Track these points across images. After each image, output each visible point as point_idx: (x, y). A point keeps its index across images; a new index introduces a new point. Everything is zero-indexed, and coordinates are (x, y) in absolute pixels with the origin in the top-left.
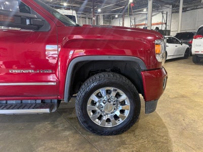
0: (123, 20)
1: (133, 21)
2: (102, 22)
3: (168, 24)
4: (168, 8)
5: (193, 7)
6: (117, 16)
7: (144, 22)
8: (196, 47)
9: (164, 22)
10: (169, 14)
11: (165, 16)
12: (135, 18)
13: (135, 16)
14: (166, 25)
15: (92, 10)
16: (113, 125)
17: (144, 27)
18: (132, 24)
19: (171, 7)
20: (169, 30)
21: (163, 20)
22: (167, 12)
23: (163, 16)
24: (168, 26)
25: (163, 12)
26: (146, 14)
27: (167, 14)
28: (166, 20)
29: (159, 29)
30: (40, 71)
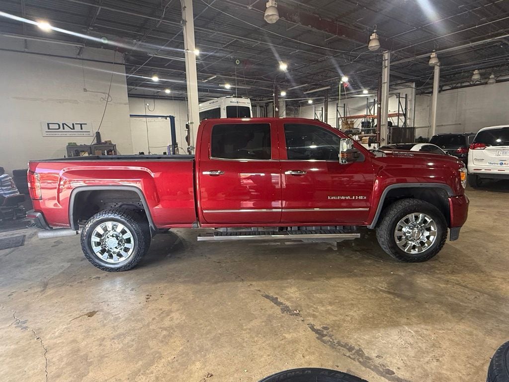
0: (326, 110)
1: (341, 110)
2: (285, 113)
3: (408, 116)
4: (409, 87)
5: (454, 85)
6: (310, 102)
7: (364, 113)
8: (476, 163)
10: (409, 97)
11: (403, 101)
12: (344, 104)
13: (345, 101)
14: (405, 118)
15: (274, 95)
16: (418, 252)
17: (363, 120)
18: (339, 116)
19: (414, 85)
20: (413, 126)
21: (401, 109)
22: (406, 95)
23: (400, 102)
24: (409, 119)
25: (399, 96)
26: (368, 99)
27: (406, 98)
28: (405, 109)
29: (393, 125)
30: (355, 197)
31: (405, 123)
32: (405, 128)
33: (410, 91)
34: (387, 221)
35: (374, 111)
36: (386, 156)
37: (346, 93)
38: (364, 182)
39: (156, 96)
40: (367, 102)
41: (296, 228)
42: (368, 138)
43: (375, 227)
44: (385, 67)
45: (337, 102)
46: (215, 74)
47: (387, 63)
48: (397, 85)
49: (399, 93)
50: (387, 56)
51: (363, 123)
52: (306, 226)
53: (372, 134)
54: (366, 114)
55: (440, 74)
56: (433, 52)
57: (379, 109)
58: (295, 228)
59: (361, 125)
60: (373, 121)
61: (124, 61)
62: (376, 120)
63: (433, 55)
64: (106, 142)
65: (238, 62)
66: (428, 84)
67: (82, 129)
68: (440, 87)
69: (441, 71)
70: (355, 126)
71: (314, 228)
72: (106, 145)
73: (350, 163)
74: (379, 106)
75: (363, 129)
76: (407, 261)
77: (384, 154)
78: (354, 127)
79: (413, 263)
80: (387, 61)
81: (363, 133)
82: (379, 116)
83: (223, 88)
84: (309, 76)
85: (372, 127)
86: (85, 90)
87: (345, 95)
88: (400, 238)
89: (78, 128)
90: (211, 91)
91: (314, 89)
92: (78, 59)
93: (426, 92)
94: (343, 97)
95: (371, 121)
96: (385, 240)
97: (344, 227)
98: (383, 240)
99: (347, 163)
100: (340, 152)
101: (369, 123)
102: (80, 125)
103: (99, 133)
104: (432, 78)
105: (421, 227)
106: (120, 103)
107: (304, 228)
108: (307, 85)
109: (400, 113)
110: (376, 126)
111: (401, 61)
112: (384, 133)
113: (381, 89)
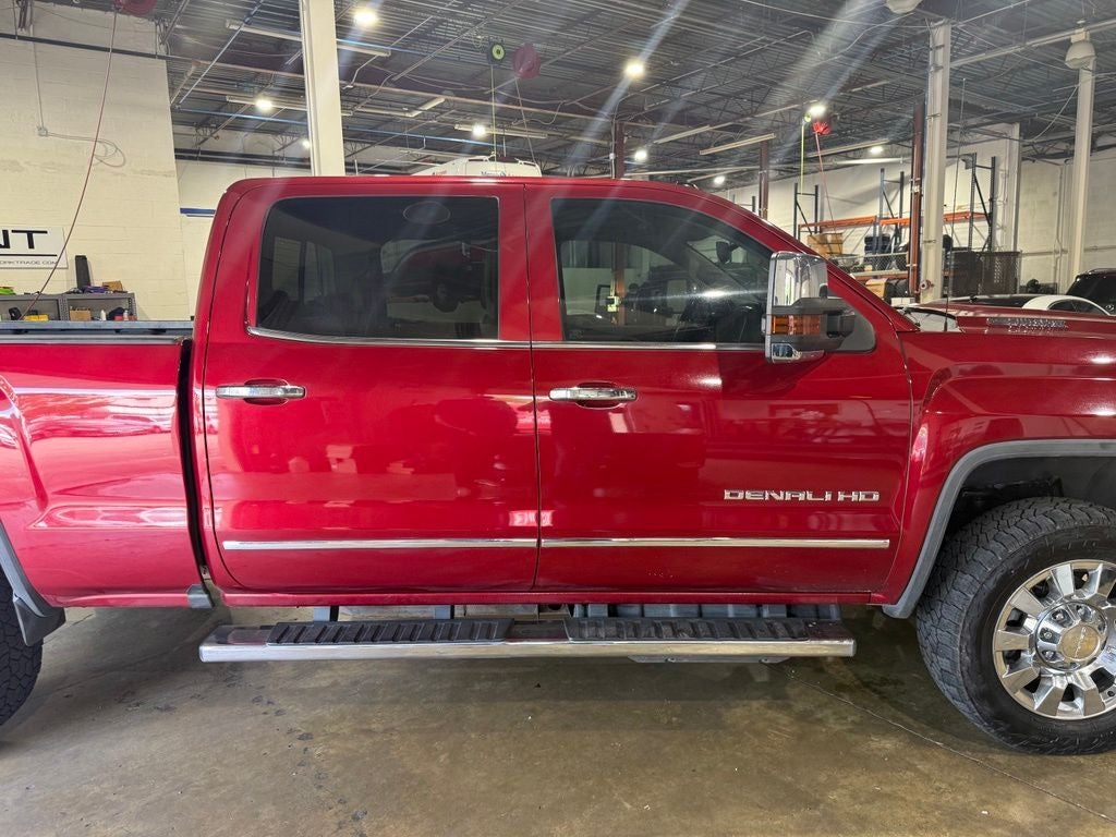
0: (765, 204)
1: (807, 204)
3: (999, 219)
4: (1000, 136)
6: (719, 180)
7: (872, 210)
9: (978, 209)
10: (1003, 167)
11: (984, 177)
12: (817, 187)
13: (819, 179)
14: (990, 225)
15: (612, 156)
16: (1086, 712)
17: (870, 233)
18: (800, 221)
19: (1015, 131)
20: (1012, 250)
21: (977, 200)
22: (994, 159)
23: (975, 181)
24: (1002, 228)
25: (974, 161)
26: (882, 170)
27: (993, 168)
28: (991, 200)
29: (955, 245)
30: (835, 496)
31: (990, 240)
32: (990, 254)
33: (1004, 147)
34: (964, 591)
35: (902, 206)
36: (957, 330)
37: (820, 153)
38: (871, 428)
39: (277, 158)
40: (882, 181)
41: (603, 610)
42: (884, 281)
43: (914, 613)
44: (938, 68)
45: (794, 180)
46: (440, 92)
47: (941, 57)
48: (967, 129)
49: (974, 156)
50: (941, 34)
51: (868, 240)
52: (643, 601)
53: (895, 271)
54: (877, 213)
55: (1095, 96)
56: (1079, 26)
57: (917, 198)
58: (598, 611)
59: (863, 245)
60: (898, 233)
61: (163, 47)
62: (906, 233)
63: (1079, 35)
64: (106, 287)
65: (498, 52)
66: (1058, 128)
67: (31, 245)
68: (1094, 137)
69: (1099, 87)
70: (847, 250)
71: (672, 611)
72: (103, 295)
73: (812, 355)
74: (916, 189)
75: (870, 255)
76: (1043, 750)
77: (951, 322)
78: (844, 252)
79: (1067, 759)
80: (940, 52)
81: (869, 268)
82: (917, 220)
83: (466, 135)
84: (714, 101)
85: (895, 251)
86: (43, 131)
87: (817, 159)
88: (1013, 658)
89: (18, 243)
90: (432, 146)
91: (730, 140)
92: (22, 38)
93: (1051, 152)
94: (812, 166)
95: (892, 233)
96: (953, 664)
97: (789, 607)
98: (945, 664)
99: (797, 356)
100: (769, 311)
101: (886, 239)
102: (26, 235)
103: (84, 258)
104: (1072, 111)
105: (1101, 615)
106: (151, 173)
107: (635, 610)
108: (707, 128)
109: (975, 210)
110: (907, 248)
111: (982, 57)
112: (932, 266)
113: (923, 141)
